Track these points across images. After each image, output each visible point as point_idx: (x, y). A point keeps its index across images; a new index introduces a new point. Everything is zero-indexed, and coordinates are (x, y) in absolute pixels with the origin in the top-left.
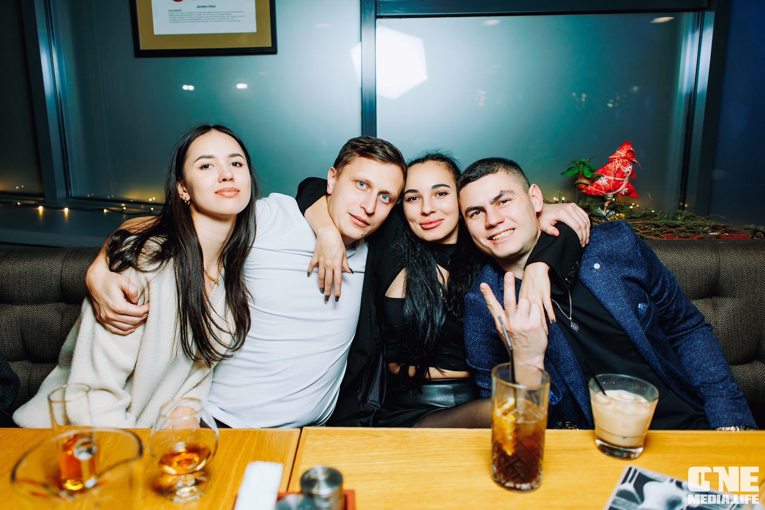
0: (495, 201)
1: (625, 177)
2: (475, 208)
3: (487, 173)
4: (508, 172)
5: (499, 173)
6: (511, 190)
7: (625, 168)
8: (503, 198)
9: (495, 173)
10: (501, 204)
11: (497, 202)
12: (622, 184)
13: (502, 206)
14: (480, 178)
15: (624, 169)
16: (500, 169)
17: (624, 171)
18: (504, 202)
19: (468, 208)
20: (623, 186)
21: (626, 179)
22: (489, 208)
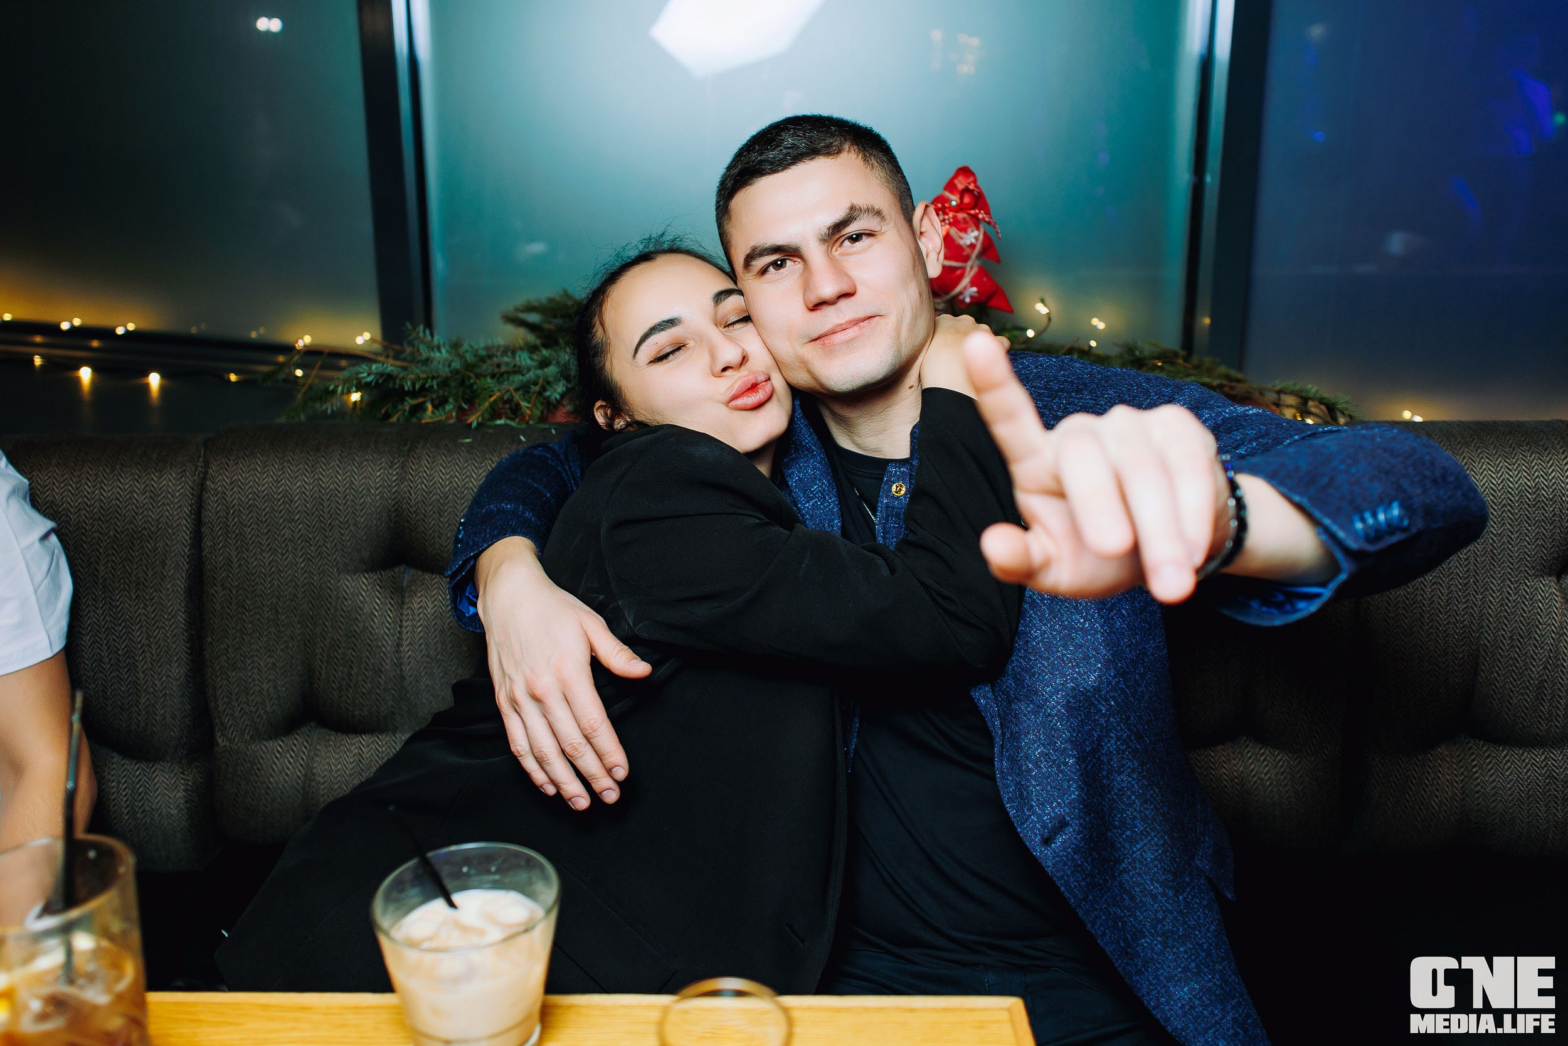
0: (833, 234)
1: (966, 259)
2: (777, 249)
3: (812, 152)
4: (865, 156)
5: (844, 156)
6: (876, 207)
7: (963, 235)
8: (852, 229)
9: (834, 154)
10: (847, 243)
11: (836, 237)
12: (961, 276)
13: (851, 250)
14: (793, 163)
15: (962, 238)
16: (846, 146)
17: (961, 242)
18: (856, 238)
19: (754, 249)
20: (966, 281)
21: (969, 264)
22: (815, 252)
